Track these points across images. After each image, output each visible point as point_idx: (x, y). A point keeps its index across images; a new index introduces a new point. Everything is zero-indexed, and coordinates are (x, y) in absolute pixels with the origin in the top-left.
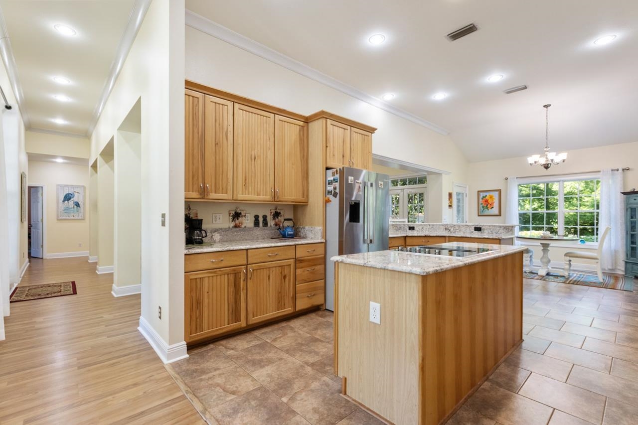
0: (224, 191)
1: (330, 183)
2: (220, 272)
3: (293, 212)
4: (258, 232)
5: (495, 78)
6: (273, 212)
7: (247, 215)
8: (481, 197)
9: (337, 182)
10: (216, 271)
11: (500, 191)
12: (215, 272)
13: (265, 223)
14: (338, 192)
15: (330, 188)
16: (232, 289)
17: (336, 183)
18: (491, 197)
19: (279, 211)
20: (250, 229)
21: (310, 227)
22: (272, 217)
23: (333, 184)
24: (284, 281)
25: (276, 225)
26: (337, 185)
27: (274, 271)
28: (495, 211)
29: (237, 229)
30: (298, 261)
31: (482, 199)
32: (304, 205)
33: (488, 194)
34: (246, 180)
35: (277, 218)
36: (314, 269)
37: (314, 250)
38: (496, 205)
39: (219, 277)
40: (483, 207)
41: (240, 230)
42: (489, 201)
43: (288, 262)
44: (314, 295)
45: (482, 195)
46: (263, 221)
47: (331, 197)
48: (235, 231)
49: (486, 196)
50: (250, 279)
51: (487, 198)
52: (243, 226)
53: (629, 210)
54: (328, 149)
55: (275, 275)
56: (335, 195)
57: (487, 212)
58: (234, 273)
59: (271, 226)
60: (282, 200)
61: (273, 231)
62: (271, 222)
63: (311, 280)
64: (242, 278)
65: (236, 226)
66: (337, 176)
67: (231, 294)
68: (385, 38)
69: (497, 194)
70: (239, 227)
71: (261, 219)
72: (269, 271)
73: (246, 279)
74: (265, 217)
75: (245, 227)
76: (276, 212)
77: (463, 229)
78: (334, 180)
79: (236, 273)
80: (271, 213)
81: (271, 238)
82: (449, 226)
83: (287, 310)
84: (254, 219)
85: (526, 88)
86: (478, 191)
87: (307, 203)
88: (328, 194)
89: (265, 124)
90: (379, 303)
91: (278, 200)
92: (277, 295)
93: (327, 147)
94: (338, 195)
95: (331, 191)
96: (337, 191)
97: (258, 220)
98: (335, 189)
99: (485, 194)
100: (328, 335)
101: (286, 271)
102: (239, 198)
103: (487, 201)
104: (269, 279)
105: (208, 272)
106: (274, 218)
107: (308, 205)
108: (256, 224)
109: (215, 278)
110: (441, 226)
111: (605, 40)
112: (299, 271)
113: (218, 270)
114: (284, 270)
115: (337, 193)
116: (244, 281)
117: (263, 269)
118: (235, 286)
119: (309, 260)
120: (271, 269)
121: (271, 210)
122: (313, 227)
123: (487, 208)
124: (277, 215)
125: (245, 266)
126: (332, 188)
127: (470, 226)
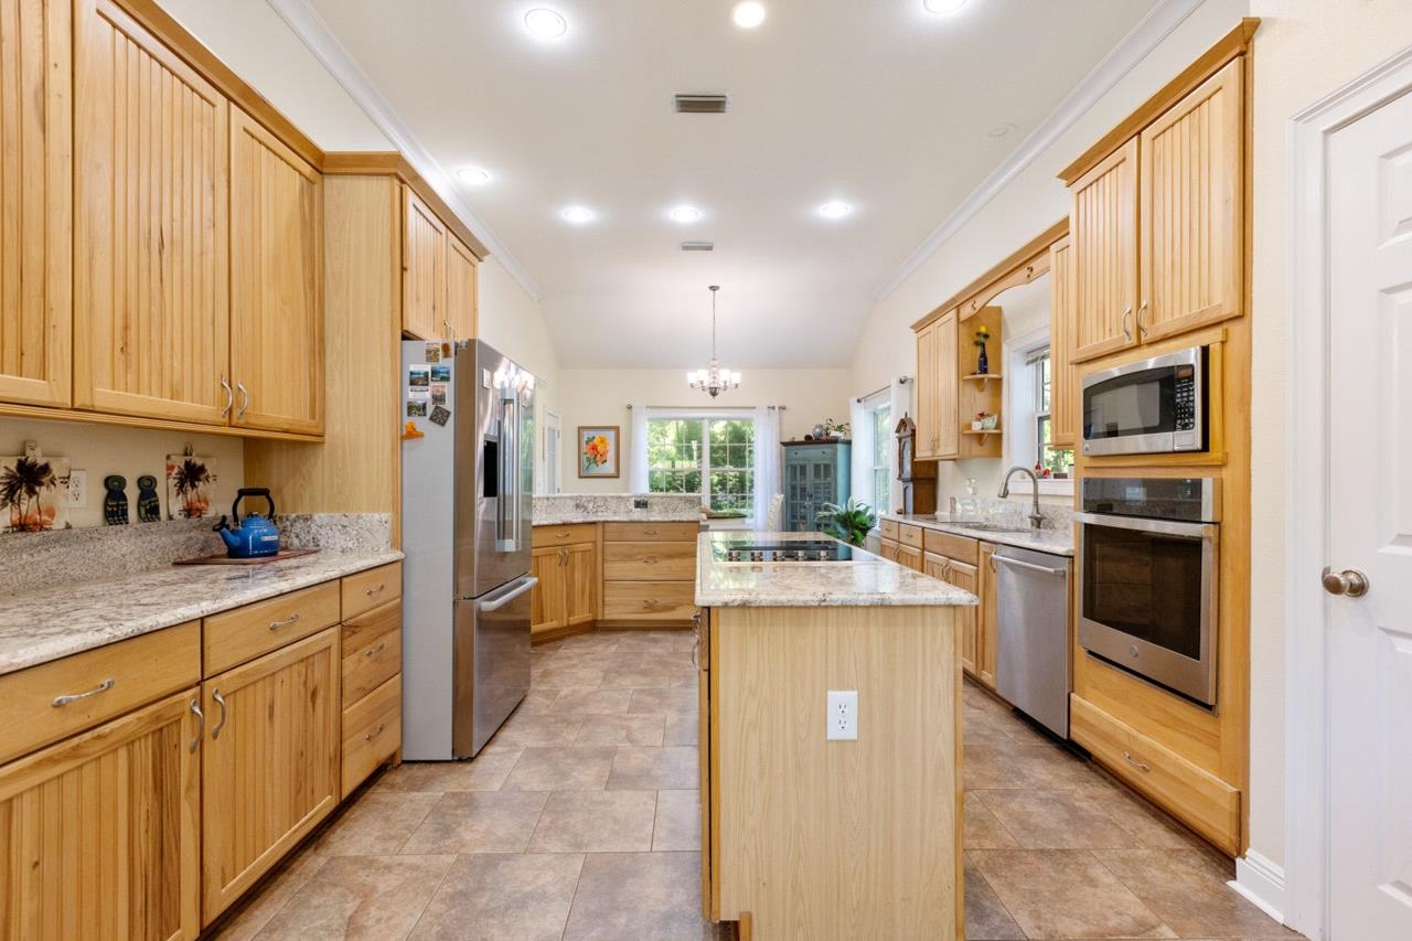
0: (31, 361)
1: (417, 380)
2: (100, 745)
3: (241, 466)
4: (126, 543)
5: (685, 214)
6: (180, 462)
7: (73, 474)
8: (585, 439)
9: (447, 379)
10: (74, 749)
11: (617, 429)
12: (74, 753)
13: (150, 510)
14: (452, 410)
15: (422, 396)
16: (145, 802)
17: (445, 384)
18: (602, 441)
19: (199, 462)
20: (88, 535)
21: (338, 515)
22: (173, 482)
23: (431, 384)
24: (314, 710)
25: (189, 511)
26: (448, 389)
27: (287, 681)
28: (609, 468)
29: (35, 537)
30: (347, 628)
31: (587, 443)
32: (304, 444)
33: (598, 435)
34: (126, 328)
35: (193, 486)
36: (381, 648)
37: (382, 587)
38: (611, 456)
39: (89, 771)
40: (588, 460)
41: (44, 542)
42: (599, 448)
43: (324, 638)
44: (381, 729)
45: (587, 435)
46: (142, 497)
47: (422, 423)
48: (22, 550)
49: (594, 438)
50: (215, 736)
51: (595, 441)
52: (58, 524)
53: (789, 468)
54: (407, 275)
55: (286, 693)
56: (439, 417)
57: (595, 470)
58: (154, 732)
59: (170, 518)
60: (253, 421)
61: (182, 538)
62: (171, 503)
63: (375, 683)
64: (187, 740)
65: (22, 527)
66: (448, 364)
67: (141, 825)
68: (566, 27)
69: (612, 434)
70: (40, 526)
71: (132, 493)
72: (273, 685)
73: (199, 746)
74: (147, 487)
75: (68, 527)
76: (187, 464)
77: (613, 505)
78: (434, 373)
79: (161, 730)
80: (170, 468)
81: (178, 564)
82: (584, 499)
83: (321, 809)
84: (103, 492)
85: (709, 248)
86: (580, 428)
87: (321, 436)
88: (409, 414)
89: (197, 125)
90: (853, 689)
91: (242, 422)
92: (294, 763)
93: (403, 269)
94: (451, 419)
95: (424, 406)
96: (449, 405)
97: (124, 498)
98: (438, 399)
99: (591, 434)
100: (501, 832)
101: (318, 674)
102: (99, 404)
103: (594, 448)
104: (271, 715)
105: (39, 764)
106: (181, 489)
107: (323, 443)
108: (114, 511)
109: (70, 781)
110: (569, 501)
111: (835, 210)
112: (349, 662)
113: (87, 736)
114: (313, 671)
115: (449, 413)
116: (192, 751)
117: (254, 683)
118: (159, 786)
119: (372, 621)
120: (278, 677)
121: (168, 457)
122: (353, 516)
123: (596, 462)
124: (192, 475)
125: (196, 690)
126: (428, 395)
127: (628, 499)
